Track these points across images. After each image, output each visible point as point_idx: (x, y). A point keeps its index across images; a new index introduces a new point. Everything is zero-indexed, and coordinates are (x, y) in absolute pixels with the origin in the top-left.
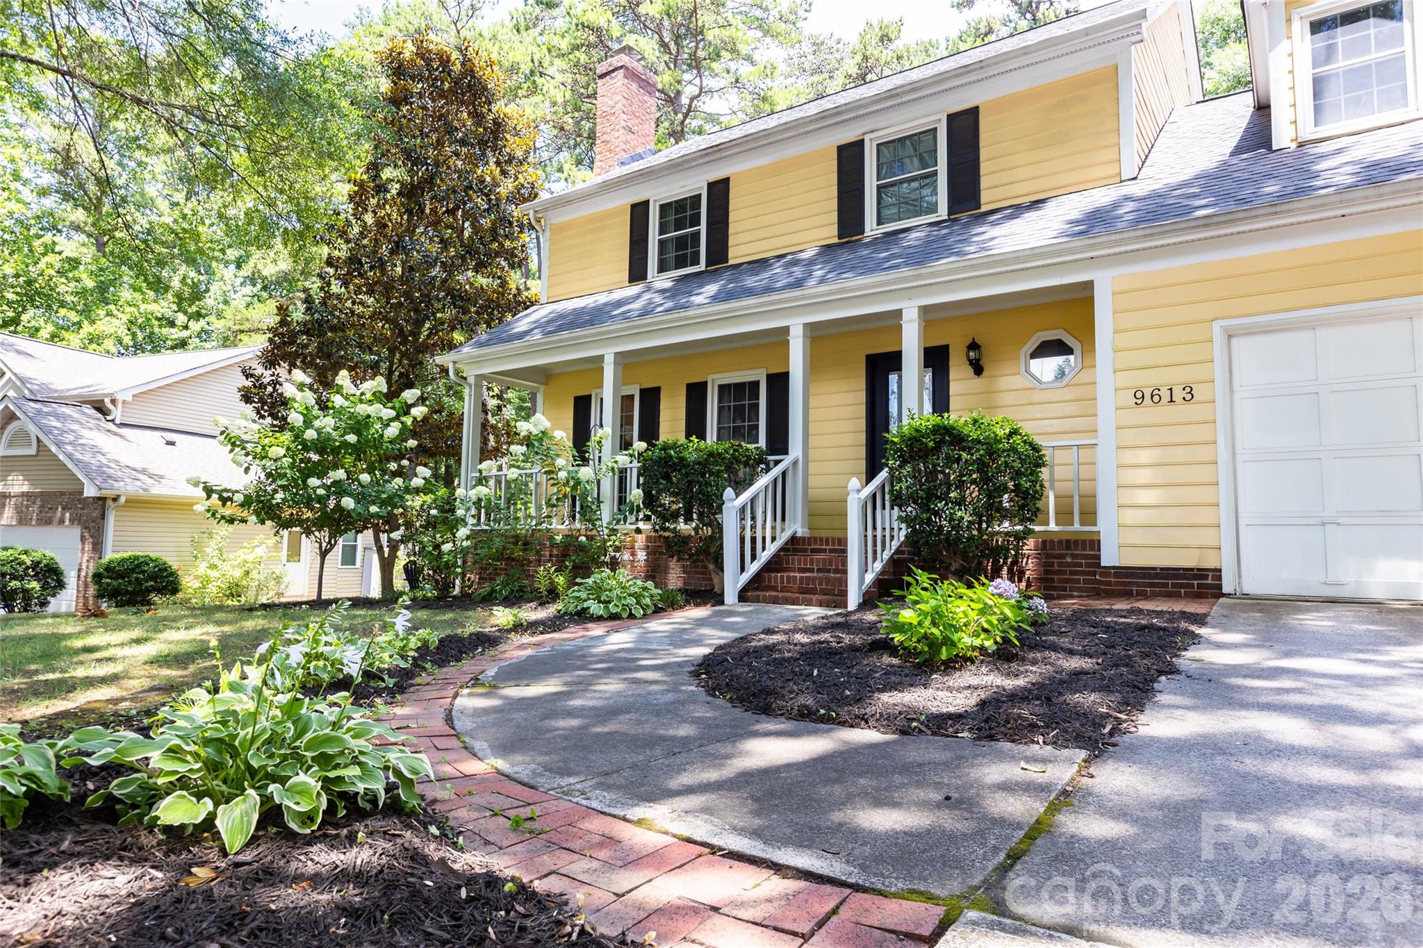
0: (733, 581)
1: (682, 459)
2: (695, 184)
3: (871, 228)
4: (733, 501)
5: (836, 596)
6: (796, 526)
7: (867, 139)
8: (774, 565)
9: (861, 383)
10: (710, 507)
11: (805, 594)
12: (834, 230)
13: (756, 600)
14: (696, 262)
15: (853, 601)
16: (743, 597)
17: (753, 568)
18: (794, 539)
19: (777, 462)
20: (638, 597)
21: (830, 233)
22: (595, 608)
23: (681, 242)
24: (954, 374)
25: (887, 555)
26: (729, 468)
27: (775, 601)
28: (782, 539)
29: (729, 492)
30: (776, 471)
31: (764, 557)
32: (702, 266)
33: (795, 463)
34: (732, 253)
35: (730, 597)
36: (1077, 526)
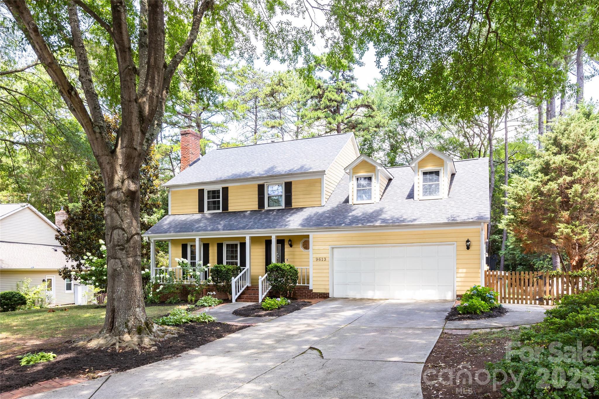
0: (234, 297)
1: (221, 270)
2: (219, 187)
3: (266, 207)
4: (234, 280)
5: (257, 299)
6: (248, 284)
7: (265, 184)
8: (243, 293)
9: (264, 247)
10: (229, 281)
11: (251, 300)
12: (257, 206)
13: (240, 301)
14: (219, 209)
15: (260, 301)
16: (236, 301)
17: (239, 294)
18: (247, 287)
19: (243, 269)
20: (215, 302)
21: (255, 207)
22: (206, 304)
23: (214, 202)
24: (286, 246)
25: (268, 291)
26: (232, 272)
27: (244, 301)
28: (245, 287)
29: (233, 278)
30: (243, 272)
31: (241, 292)
32: (221, 211)
33: (248, 269)
34: (229, 208)
35: (234, 301)
36: (302, 284)
